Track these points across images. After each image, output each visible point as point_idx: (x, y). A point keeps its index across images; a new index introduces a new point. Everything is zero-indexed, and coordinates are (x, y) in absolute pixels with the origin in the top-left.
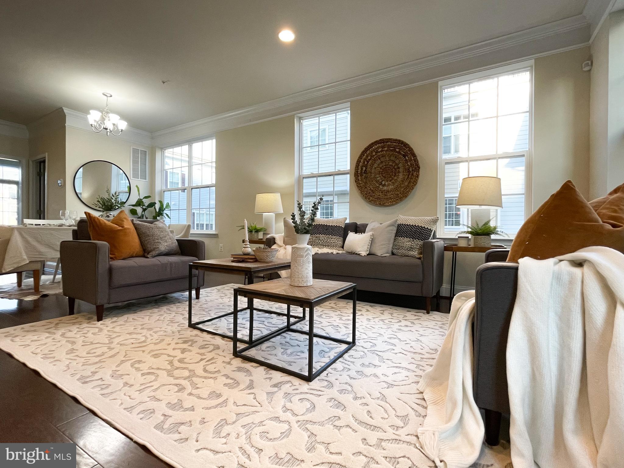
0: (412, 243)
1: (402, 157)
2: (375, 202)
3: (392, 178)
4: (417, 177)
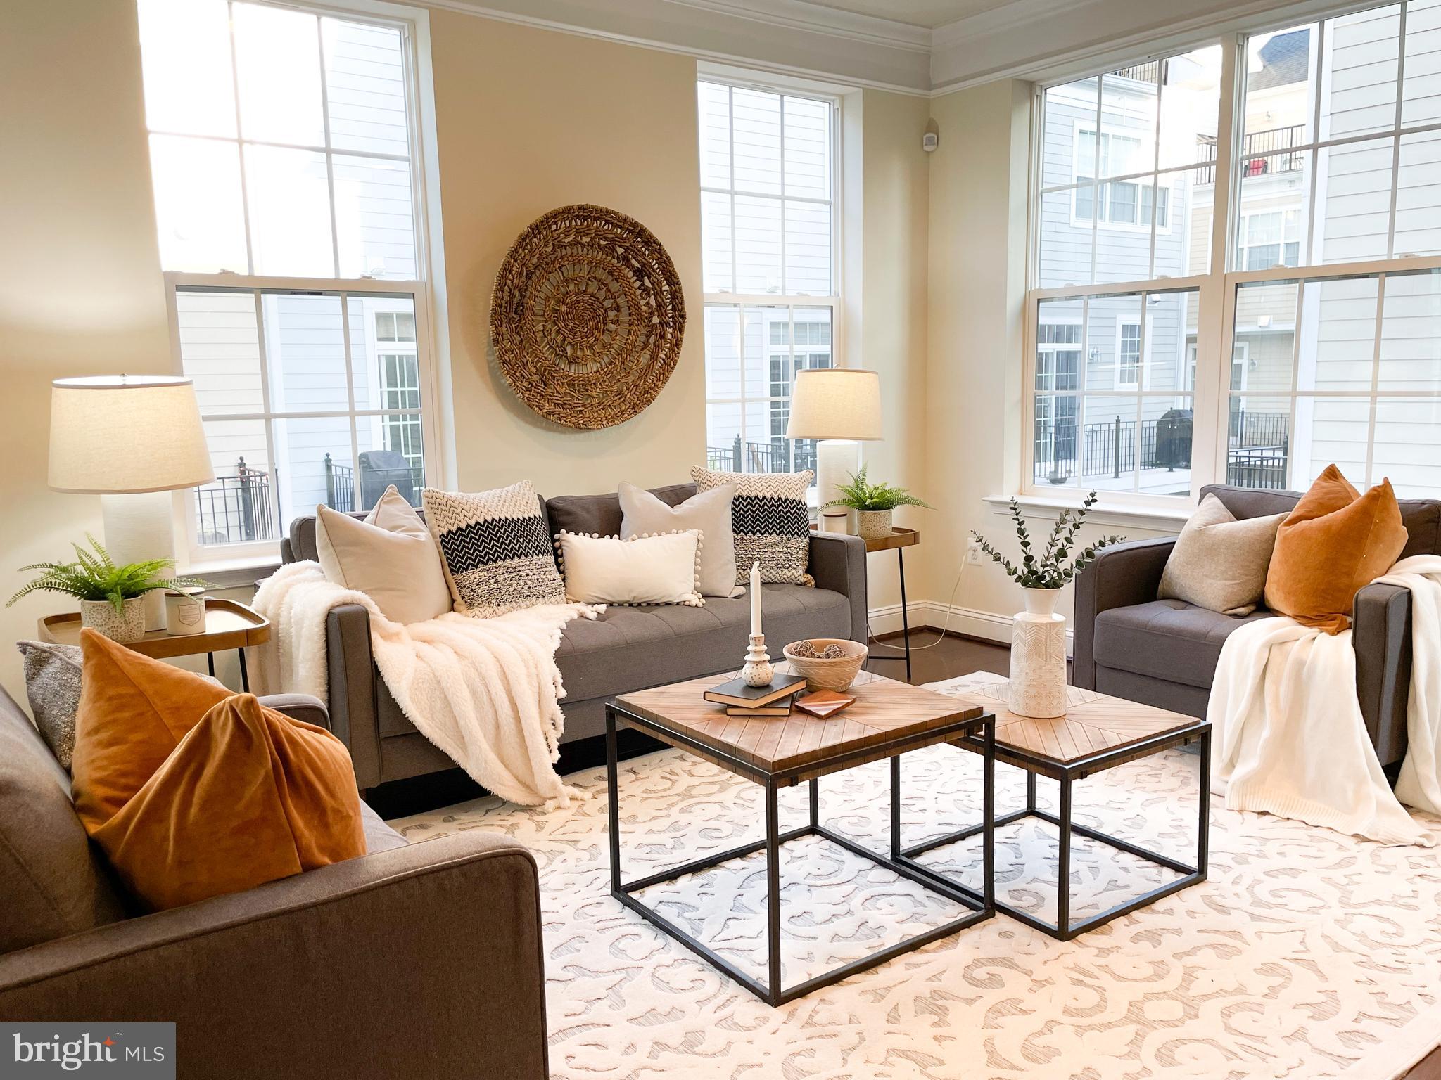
0: (786, 547)
1: (631, 274)
2: (560, 419)
3: (596, 339)
4: (678, 345)
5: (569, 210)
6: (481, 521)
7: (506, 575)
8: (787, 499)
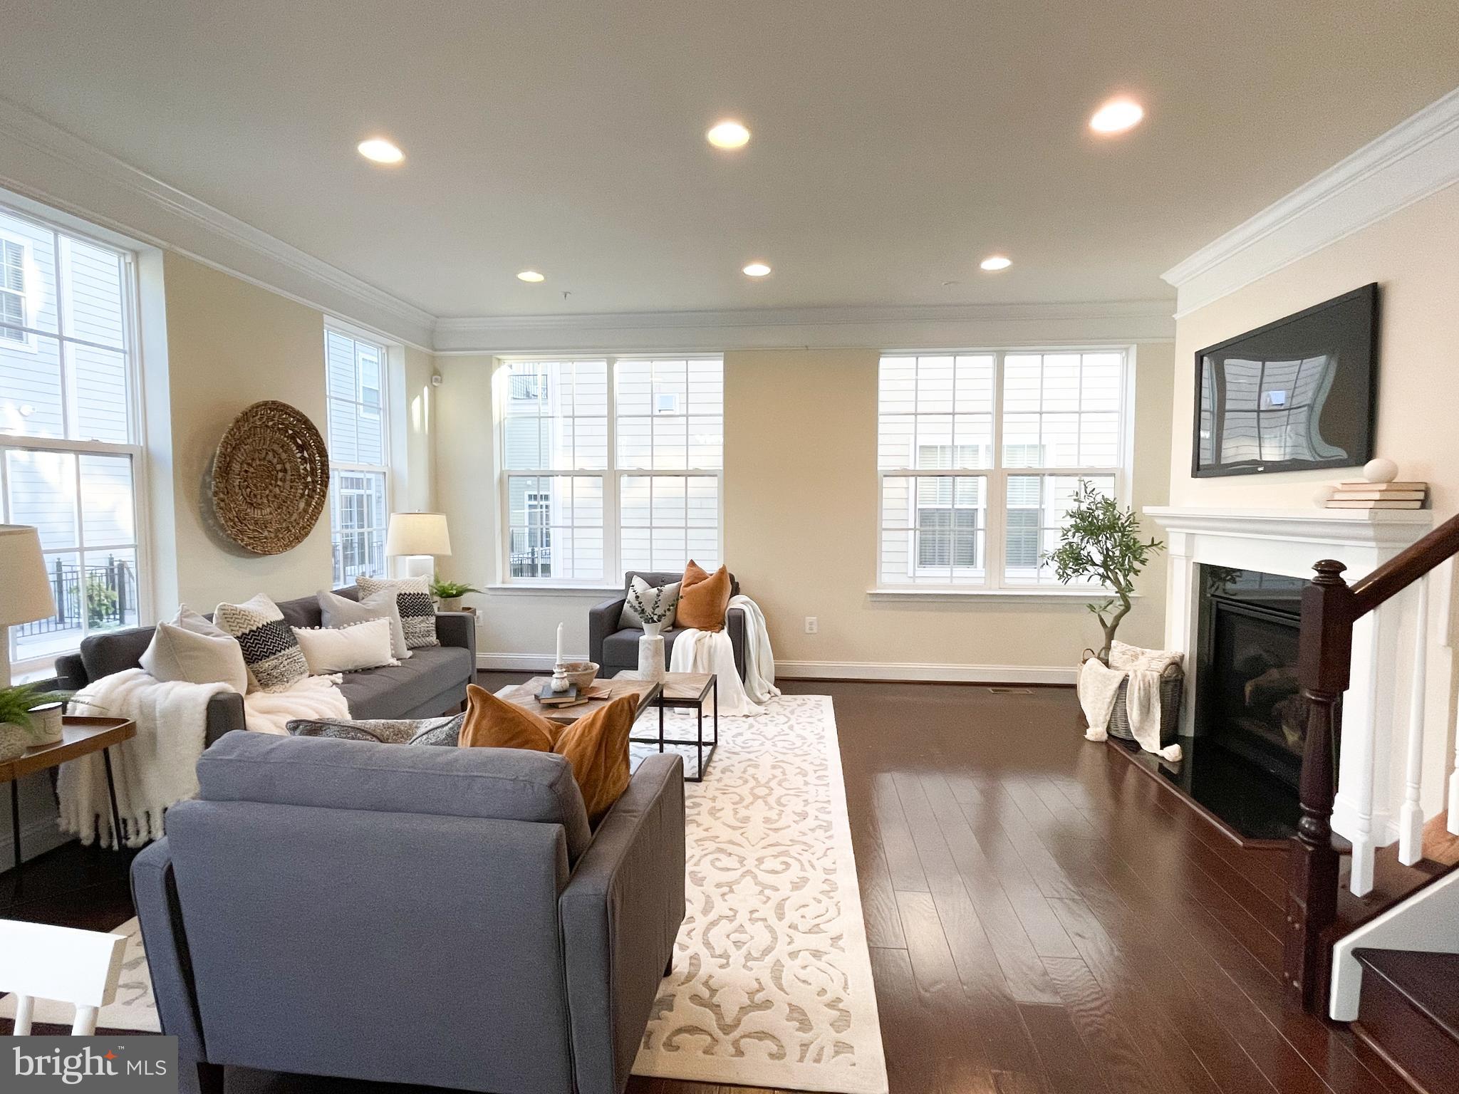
0: (425, 624)
1: (295, 448)
2: (253, 548)
3: (271, 491)
4: (324, 496)
5: (266, 403)
6: (265, 624)
7: (288, 660)
8: (422, 594)
